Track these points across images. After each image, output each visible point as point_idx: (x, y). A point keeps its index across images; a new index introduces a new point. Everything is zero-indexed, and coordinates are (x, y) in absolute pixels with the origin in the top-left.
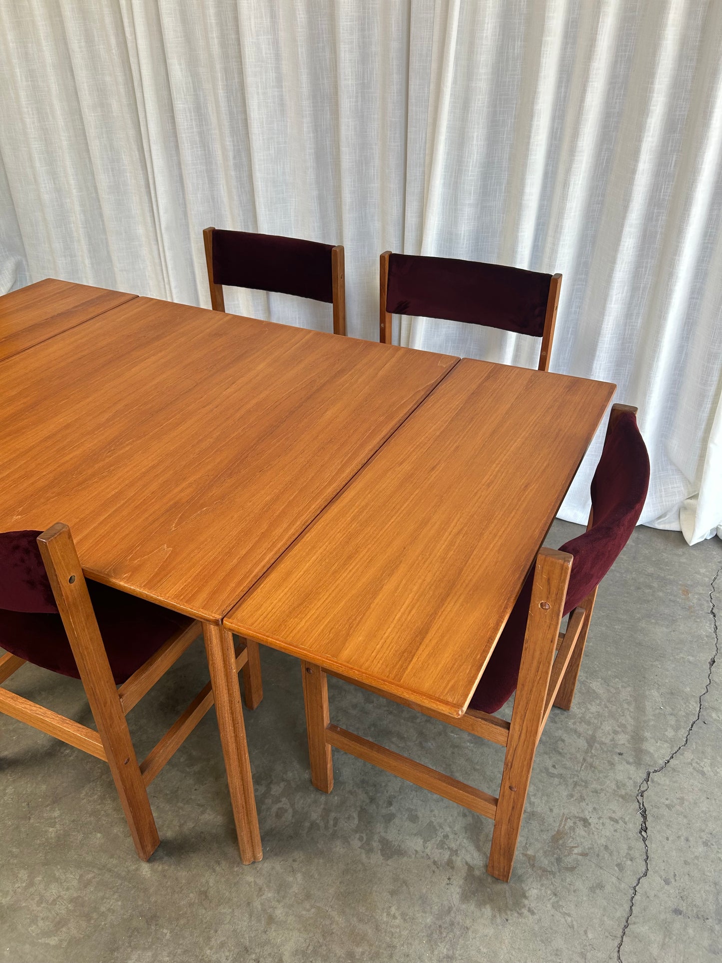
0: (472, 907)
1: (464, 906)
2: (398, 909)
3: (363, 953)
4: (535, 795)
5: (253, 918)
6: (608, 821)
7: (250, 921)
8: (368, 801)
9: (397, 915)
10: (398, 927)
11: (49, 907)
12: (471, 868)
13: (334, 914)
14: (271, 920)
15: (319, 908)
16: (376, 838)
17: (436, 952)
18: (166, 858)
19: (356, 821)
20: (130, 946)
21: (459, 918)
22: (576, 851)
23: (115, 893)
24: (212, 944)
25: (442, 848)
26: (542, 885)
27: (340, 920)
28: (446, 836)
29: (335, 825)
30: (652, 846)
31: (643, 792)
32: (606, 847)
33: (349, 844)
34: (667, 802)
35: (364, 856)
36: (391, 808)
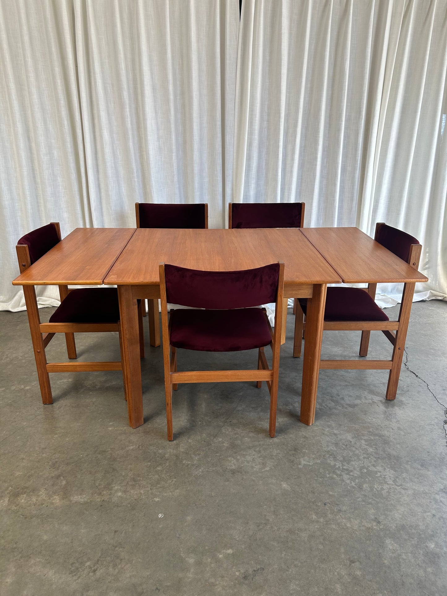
0: (390, 409)
1: (389, 410)
2: (371, 417)
3: (373, 430)
4: (379, 379)
5: (329, 436)
6: (406, 378)
7: (329, 437)
8: (331, 397)
9: (372, 418)
10: (376, 421)
11: (254, 462)
12: (381, 401)
13: (353, 425)
14: (335, 434)
15: (347, 426)
16: (344, 405)
17: (393, 422)
18: (280, 435)
19: (333, 403)
20: (297, 458)
21: (390, 412)
22: (405, 387)
23: (273, 449)
24: (324, 447)
25: (367, 400)
26: (404, 397)
27: (356, 426)
28: (365, 397)
29: (327, 406)
30: (423, 379)
31: (408, 368)
32: (411, 383)
33: (337, 409)
34: (416, 368)
35: (345, 410)
36: (340, 396)
